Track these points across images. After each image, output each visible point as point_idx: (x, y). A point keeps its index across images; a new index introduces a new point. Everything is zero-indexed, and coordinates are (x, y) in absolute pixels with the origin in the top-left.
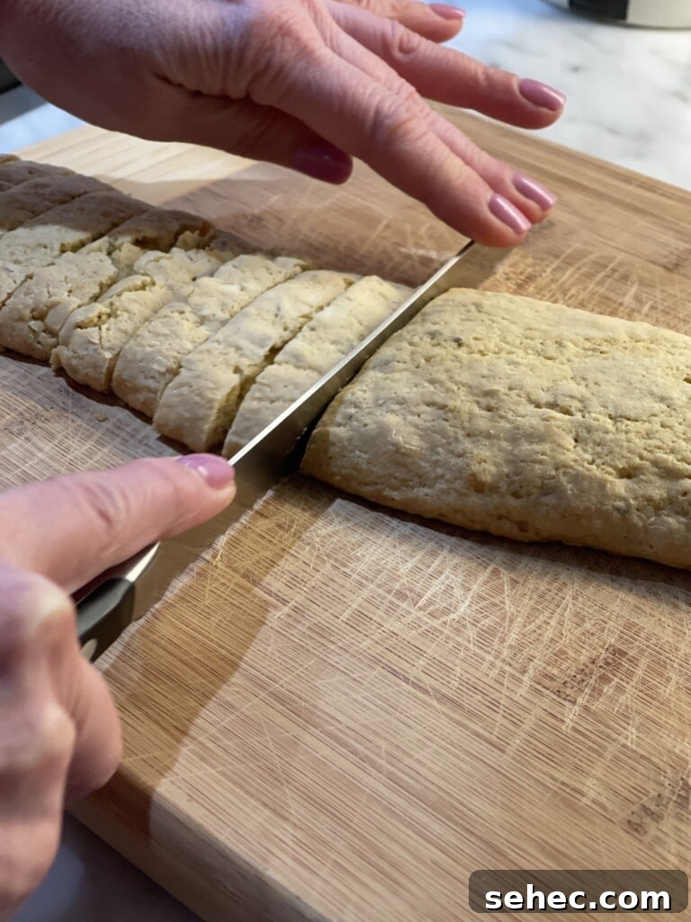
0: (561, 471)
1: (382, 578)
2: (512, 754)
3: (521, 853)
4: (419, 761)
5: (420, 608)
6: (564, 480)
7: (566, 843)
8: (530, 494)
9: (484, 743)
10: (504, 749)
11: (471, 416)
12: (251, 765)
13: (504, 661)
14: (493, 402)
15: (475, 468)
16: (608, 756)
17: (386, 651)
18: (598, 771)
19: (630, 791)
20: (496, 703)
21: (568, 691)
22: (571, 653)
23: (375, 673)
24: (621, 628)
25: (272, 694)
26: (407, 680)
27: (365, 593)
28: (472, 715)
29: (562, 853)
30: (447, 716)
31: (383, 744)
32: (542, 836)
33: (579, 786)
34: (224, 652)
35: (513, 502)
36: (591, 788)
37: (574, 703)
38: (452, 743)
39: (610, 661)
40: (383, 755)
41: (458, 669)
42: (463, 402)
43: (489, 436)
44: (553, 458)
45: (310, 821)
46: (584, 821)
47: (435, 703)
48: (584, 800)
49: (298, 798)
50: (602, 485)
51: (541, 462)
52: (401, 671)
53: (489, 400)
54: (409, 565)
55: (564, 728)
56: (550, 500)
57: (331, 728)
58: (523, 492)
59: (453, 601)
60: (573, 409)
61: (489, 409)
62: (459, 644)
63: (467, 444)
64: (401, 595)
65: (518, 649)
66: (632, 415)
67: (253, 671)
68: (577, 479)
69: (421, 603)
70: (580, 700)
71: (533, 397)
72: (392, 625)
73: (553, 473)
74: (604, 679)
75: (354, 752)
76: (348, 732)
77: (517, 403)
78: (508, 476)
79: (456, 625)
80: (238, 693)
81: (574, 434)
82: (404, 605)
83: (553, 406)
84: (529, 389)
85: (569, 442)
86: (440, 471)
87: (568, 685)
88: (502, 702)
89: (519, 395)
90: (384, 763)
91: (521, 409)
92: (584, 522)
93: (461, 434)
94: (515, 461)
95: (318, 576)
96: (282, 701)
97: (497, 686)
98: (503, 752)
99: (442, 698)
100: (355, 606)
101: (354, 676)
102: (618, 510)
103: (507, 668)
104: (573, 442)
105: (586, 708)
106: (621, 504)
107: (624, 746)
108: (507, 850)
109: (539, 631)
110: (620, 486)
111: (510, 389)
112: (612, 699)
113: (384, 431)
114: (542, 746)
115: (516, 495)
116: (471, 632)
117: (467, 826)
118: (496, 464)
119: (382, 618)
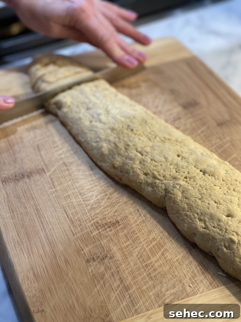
0: (132, 169)
1: (80, 189)
2: (75, 237)
3: (60, 259)
4: (55, 233)
5: (83, 198)
6: (131, 171)
7: (70, 259)
8: (123, 172)
9: (71, 233)
10: (74, 235)
11: (121, 149)
12: (21, 222)
13: (91, 216)
14: (127, 147)
15: (115, 162)
16: (95, 244)
17: (67, 206)
18: (90, 247)
19: (94, 254)
20: (81, 225)
21: (99, 227)
22: (107, 219)
23: (61, 210)
24: (123, 216)
25: (36, 208)
26: (66, 214)
27: (74, 191)
28: (74, 226)
29: (68, 262)
30: (69, 224)
31: (50, 226)
32: (67, 257)
33: (84, 248)
34: (34, 196)
35: (120, 173)
36: (86, 250)
37: (98, 230)
38: (65, 231)
39: (114, 223)
40: (49, 229)
41: (79, 215)
42: (121, 146)
43: (122, 156)
44: (132, 165)
45: (23, 238)
46: (78, 256)
47: (68, 221)
48: (82, 252)
49: (24, 233)
50: (138, 175)
51: (129, 165)
52: (67, 211)
53: (127, 146)
54: (88, 187)
55: (91, 235)
56: (127, 175)
57: (43, 219)
58: (122, 171)
59: (91, 199)
60: (144, 155)
61: (126, 149)
62: (84, 209)
63: (116, 156)
64: (81, 194)
65: (96, 214)
66: (156, 160)
67: (36, 202)
68: (134, 172)
69: (83, 197)
70: (100, 230)
71: (137, 149)
72: (74, 200)
73: (130, 169)
74: (110, 227)
75: (43, 226)
76: (45, 221)
77: (132, 149)
78: (121, 166)
79: (87, 204)
80: (30, 206)
81: (140, 161)
82: (80, 196)
83: (140, 153)
84: (137, 146)
85: (138, 162)
86: (109, 161)
87: (100, 226)
88: (83, 225)
89: (134, 148)
90: (47, 231)
91: (132, 151)
92: (132, 183)
93: (117, 153)
94: (124, 164)
95: (67, 184)
96: (37, 210)
97: (85, 221)
98: (74, 236)
99: (71, 220)
100: (69, 193)
101: (56, 209)
102: (139, 182)
103: (90, 218)
104: (138, 163)
105: (100, 232)
106: (140, 181)
107: (101, 243)
108: (58, 257)
109: (104, 212)
110: (142, 177)
111: (134, 145)
112: (107, 232)
113: (102, 147)
114: (83, 238)
115: (121, 172)
116: (89, 207)
117: (54, 250)
118: (120, 163)
119: (72, 198)
